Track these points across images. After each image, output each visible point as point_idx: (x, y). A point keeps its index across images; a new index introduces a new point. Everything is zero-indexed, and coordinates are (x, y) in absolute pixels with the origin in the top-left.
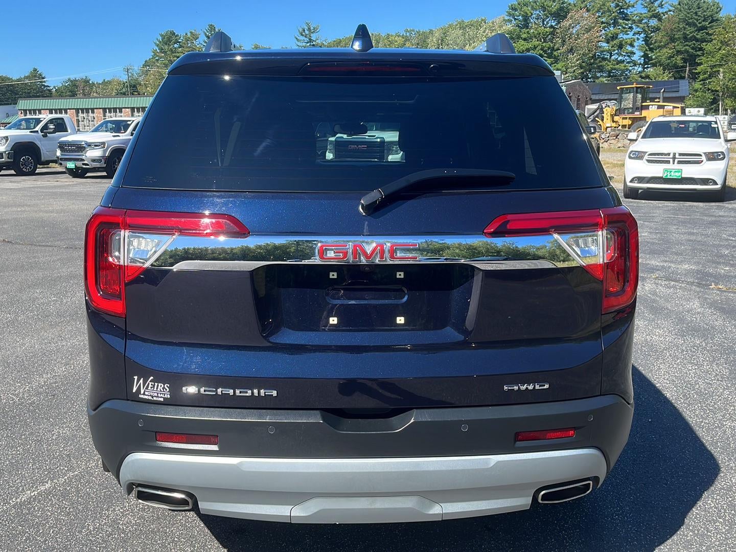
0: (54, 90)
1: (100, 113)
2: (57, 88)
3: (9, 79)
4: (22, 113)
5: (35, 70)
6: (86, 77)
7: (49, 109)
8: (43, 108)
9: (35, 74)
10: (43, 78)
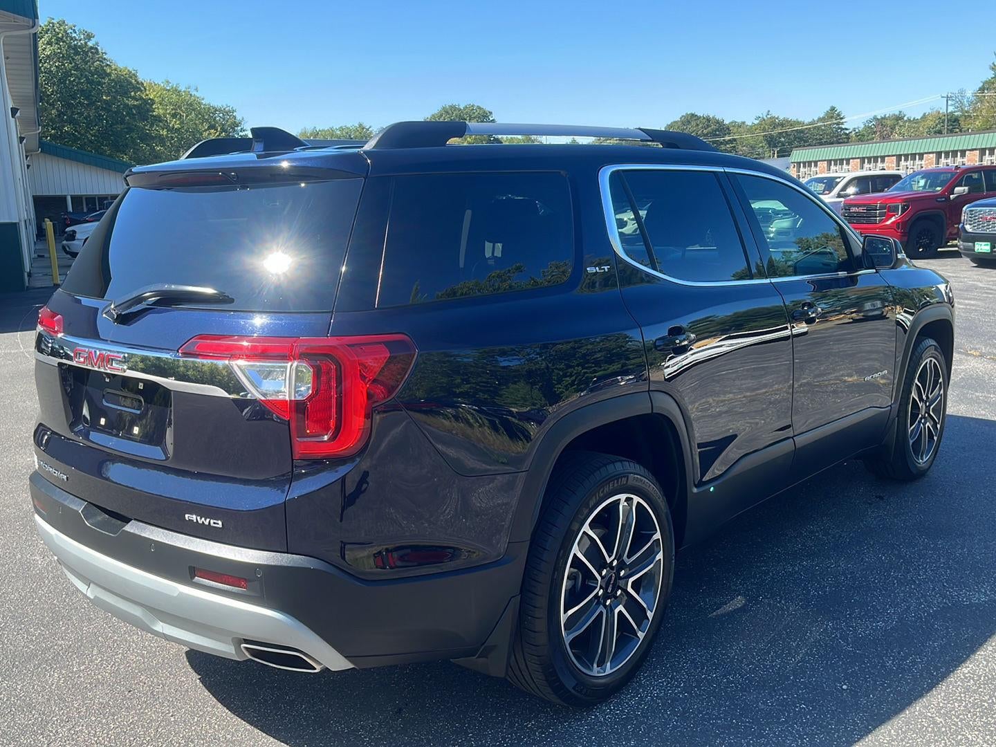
0: (854, 133)
1: (892, 162)
2: (857, 131)
3: (799, 123)
4: (794, 167)
5: (833, 109)
6: (900, 112)
7: (827, 160)
8: (820, 159)
9: (833, 114)
10: (842, 119)
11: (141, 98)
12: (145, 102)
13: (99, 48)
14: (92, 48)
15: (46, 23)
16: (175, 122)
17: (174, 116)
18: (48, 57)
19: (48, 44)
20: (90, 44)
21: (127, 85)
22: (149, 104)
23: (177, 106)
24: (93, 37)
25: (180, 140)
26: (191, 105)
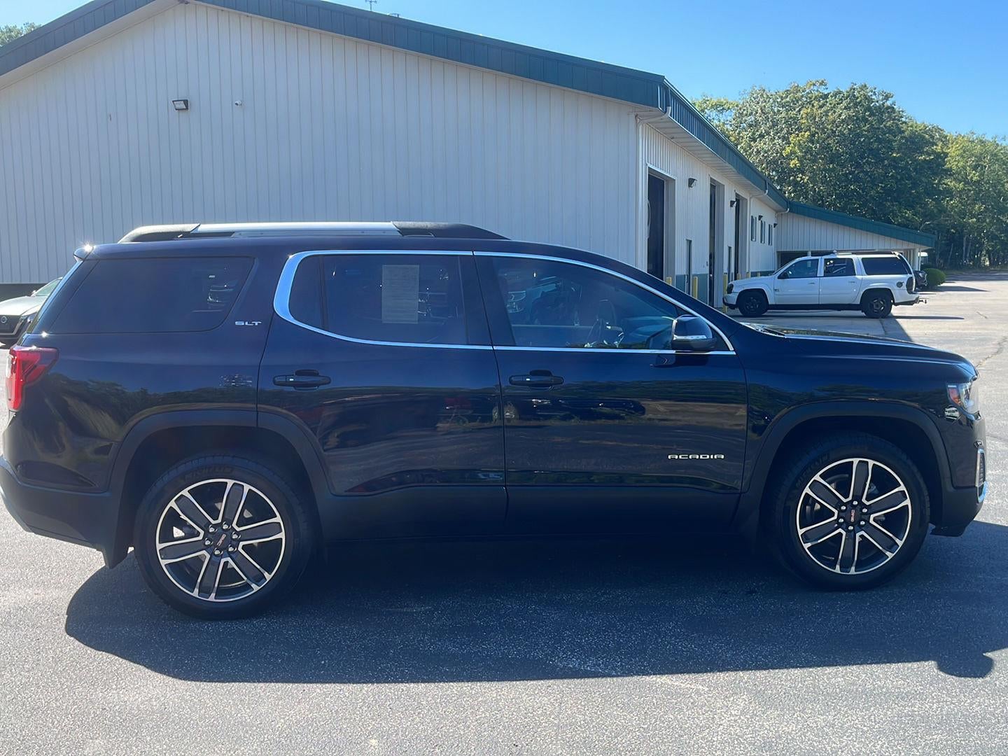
11: (934, 152)
12: (938, 155)
13: (895, 107)
14: (888, 108)
15: (848, 90)
16: (974, 174)
17: (975, 168)
18: (843, 120)
19: (845, 108)
20: (888, 103)
21: (919, 141)
22: (941, 158)
23: (980, 158)
24: (892, 97)
25: (977, 193)
26: (996, 155)
